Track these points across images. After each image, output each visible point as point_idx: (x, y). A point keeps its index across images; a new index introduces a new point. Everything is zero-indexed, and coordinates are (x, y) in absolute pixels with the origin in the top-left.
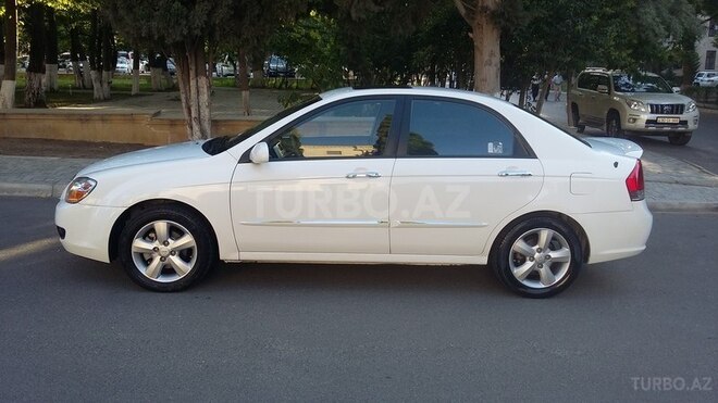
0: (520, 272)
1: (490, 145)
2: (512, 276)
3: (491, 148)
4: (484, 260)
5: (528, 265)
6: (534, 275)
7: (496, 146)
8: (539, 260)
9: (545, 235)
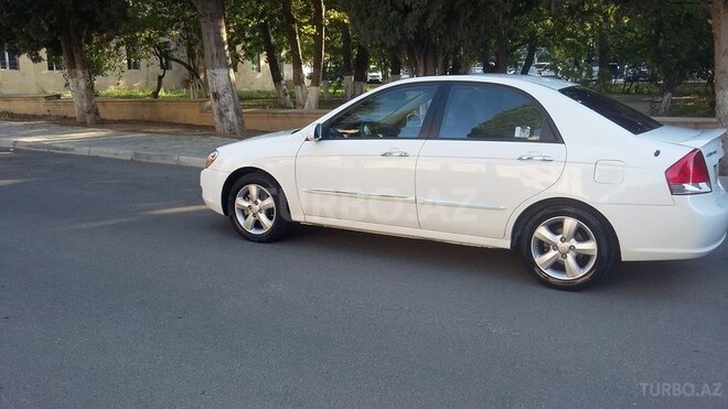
0: (542, 260)
1: (518, 129)
2: (534, 263)
3: (518, 132)
4: (506, 244)
5: (551, 254)
6: (558, 266)
7: (523, 129)
8: (563, 249)
9: (570, 224)
